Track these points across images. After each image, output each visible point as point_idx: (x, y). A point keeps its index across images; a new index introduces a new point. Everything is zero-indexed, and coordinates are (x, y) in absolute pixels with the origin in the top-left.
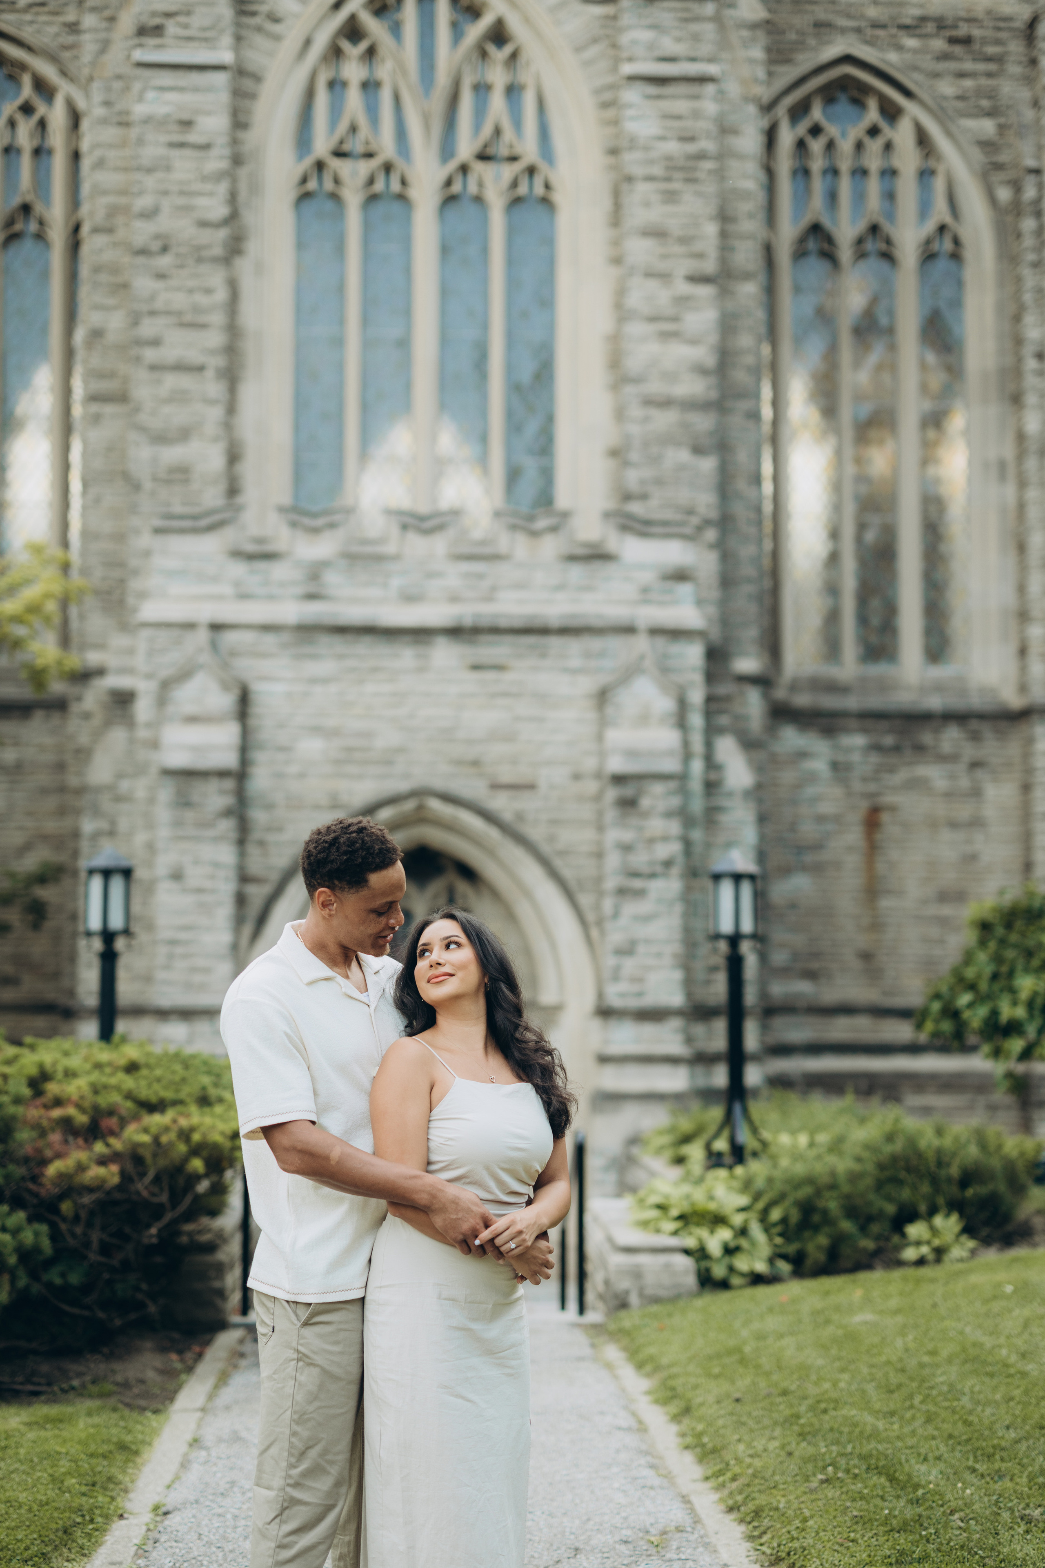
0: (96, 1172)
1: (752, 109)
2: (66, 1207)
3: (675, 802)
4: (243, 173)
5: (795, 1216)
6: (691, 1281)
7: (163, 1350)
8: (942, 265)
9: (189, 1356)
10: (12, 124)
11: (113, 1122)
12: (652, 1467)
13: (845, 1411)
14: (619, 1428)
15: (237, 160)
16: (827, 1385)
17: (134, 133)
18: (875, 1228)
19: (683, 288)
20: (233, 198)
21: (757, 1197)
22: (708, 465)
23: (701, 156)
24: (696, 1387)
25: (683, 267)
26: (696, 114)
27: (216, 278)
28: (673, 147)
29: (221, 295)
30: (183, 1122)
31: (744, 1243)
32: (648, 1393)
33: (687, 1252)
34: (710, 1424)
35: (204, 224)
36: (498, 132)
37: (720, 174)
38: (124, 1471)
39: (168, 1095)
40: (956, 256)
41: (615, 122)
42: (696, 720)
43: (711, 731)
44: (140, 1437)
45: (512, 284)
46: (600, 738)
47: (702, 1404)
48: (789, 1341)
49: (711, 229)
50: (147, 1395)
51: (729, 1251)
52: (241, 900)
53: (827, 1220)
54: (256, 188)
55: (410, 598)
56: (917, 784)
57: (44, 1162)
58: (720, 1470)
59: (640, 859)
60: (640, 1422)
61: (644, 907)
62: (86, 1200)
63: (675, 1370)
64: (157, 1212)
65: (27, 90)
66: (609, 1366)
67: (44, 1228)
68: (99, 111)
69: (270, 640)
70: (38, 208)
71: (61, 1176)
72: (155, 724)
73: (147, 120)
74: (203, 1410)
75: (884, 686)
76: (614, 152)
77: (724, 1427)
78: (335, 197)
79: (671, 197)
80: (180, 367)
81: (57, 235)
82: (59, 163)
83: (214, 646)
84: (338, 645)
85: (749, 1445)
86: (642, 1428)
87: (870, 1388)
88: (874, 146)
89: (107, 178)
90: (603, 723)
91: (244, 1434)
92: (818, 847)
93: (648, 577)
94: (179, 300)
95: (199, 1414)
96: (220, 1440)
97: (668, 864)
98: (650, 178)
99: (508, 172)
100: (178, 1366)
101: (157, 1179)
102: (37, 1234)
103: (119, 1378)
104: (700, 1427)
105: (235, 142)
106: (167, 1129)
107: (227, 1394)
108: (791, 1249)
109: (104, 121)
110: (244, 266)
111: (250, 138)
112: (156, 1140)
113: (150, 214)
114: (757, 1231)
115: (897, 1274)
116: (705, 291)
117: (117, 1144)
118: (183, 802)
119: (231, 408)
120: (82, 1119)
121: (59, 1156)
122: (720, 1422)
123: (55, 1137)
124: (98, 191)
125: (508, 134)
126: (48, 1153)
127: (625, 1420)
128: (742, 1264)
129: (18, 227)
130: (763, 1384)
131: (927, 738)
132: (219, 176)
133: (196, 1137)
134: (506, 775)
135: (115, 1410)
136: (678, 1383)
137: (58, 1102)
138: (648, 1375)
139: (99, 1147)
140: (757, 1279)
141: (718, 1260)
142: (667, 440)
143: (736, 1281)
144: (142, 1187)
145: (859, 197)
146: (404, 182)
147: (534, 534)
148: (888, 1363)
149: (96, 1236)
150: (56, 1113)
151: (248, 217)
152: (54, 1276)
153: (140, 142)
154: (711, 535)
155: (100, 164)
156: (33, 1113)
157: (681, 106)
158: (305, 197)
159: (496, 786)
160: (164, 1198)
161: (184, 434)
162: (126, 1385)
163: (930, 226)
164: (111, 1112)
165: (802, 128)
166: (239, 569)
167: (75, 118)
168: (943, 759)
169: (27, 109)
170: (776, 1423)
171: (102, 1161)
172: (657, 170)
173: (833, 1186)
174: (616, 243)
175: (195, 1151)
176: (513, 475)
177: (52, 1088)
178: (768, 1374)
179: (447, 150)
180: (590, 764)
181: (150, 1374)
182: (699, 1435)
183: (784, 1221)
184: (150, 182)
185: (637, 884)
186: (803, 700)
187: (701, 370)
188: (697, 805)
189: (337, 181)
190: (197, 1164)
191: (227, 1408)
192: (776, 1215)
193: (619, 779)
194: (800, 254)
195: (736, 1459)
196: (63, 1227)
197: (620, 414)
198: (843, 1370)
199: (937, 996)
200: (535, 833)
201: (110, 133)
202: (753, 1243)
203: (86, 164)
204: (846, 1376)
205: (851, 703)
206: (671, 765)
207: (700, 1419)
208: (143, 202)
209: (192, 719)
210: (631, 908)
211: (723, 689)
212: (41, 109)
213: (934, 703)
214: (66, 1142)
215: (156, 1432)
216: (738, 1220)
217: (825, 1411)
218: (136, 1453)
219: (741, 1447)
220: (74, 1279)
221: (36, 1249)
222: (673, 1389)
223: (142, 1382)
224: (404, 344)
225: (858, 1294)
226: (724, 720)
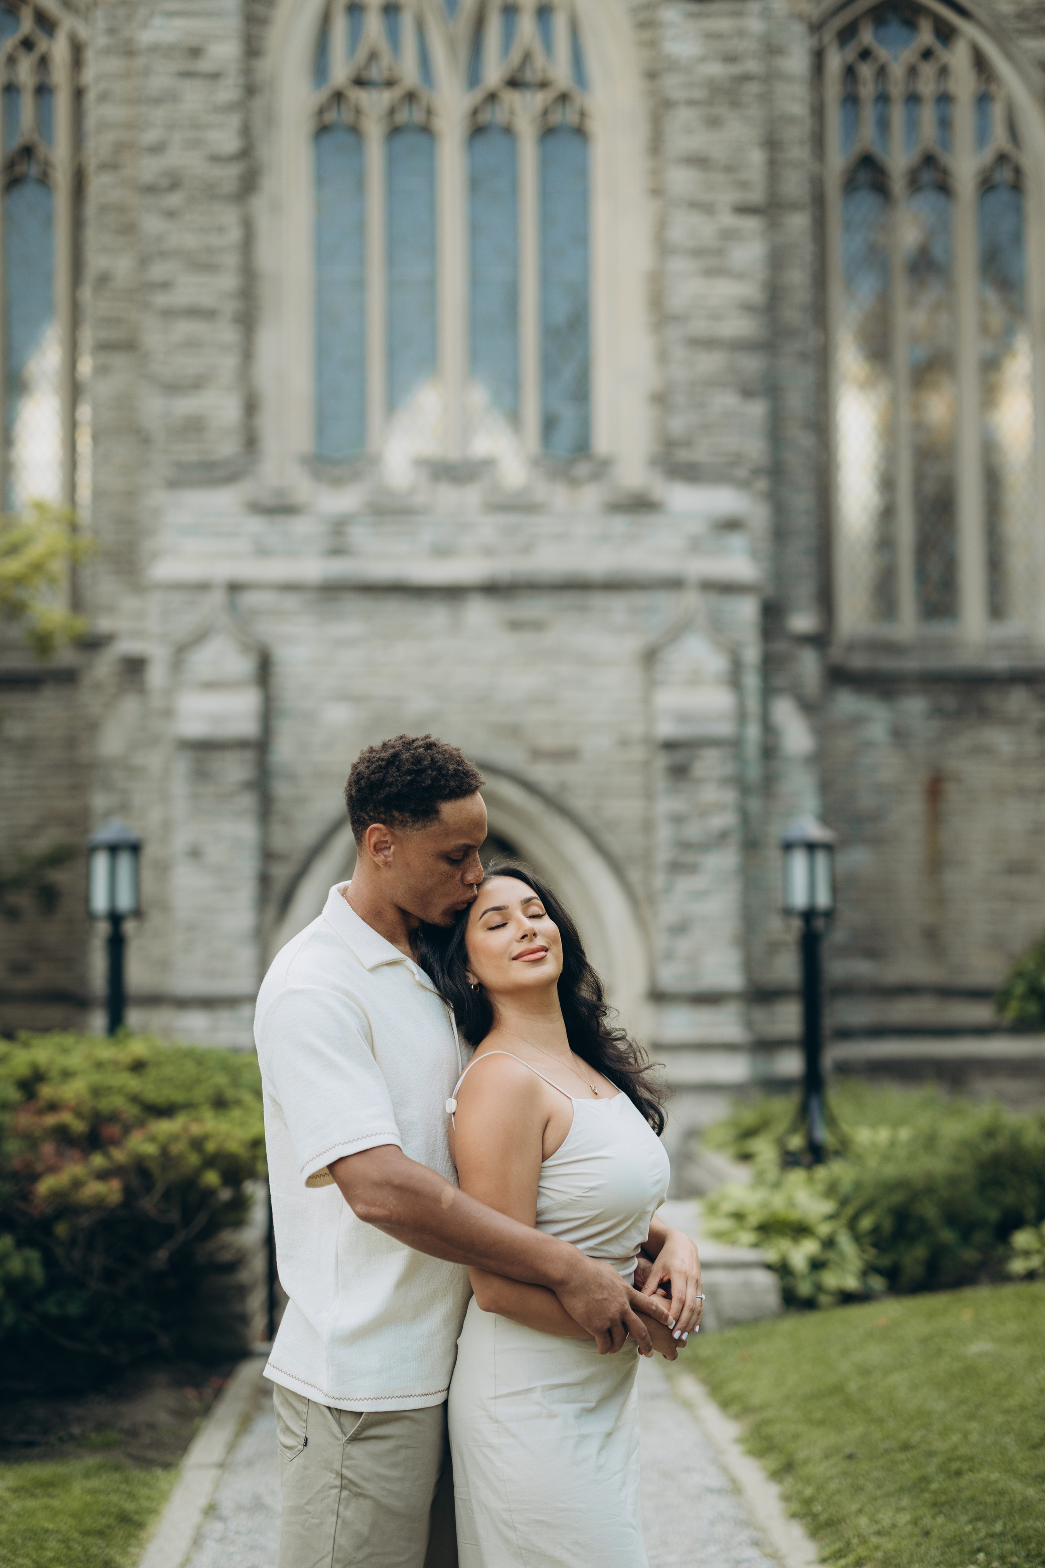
0: (94, 1189)
1: (798, 29)
2: (61, 1230)
3: (729, 769)
4: (258, 103)
5: (888, 1225)
6: (772, 1299)
7: (178, 1384)
8: (1003, 196)
9: (209, 1391)
10: (11, 60)
11: (114, 1130)
12: (756, 1544)
13: (984, 1474)
14: (711, 1490)
15: (251, 90)
16: (955, 1438)
17: (140, 62)
18: (980, 1237)
19: (728, 220)
20: (246, 131)
21: (844, 1203)
22: (757, 410)
23: (746, 78)
24: (796, 1437)
25: (727, 197)
26: (741, 33)
27: (229, 216)
28: (715, 69)
29: (235, 235)
30: (196, 1129)
31: (831, 1255)
32: (739, 1440)
33: (769, 1267)
34: (820, 1488)
35: (216, 159)
36: (527, 57)
37: (766, 98)
38: (125, 1552)
39: (178, 1096)
40: (1017, 187)
41: (652, 44)
42: (752, 681)
43: (768, 692)
44: (145, 1504)
45: (546, 221)
46: (646, 700)
47: (806, 1461)
48: (896, 1378)
49: (756, 157)
50: (157, 1445)
51: (816, 1265)
52: (264, 880)
53: (924, 1228)
54: (270, 120)
55: (442, 551)
56: (982, 751)
57: (35, 1177)
58: (840, 1550)
59: (693, 831)
60: (734, 1481)
61: (697, 882)
62: (85, 1221)
63: (769, 1414)
64: (168, 1232)
65: (27, 25)
66: (687, 1405)
67: (34, 1255)
68: (102, 41)
69: (291, 602)
70: (42, 151)
71: (55, 1194)
72: (170, 691)
73: (154, 48)
74: (222, 1465)
75: (945, 645)
76: (652, 75)
77: (838, 1491)
78: (355, 130)
79: (714, 123)
80: (194, 312)
81: (61, 178)
82: (62, 102)
83: (232, 607)
84: (365, 604)
85: (873, 1520)
86: (735, 1489)
87: (1008, 1441)
88: (928, 70)
89: (112, 112)
90: (651, 684)
91: (268, 1500)
92: (876, 817)
93: (697, 527)
94: (190, 241)
95: (214, 1473)
96: (240, 1508)
97: (723, 836)
98: (691, 103)
99: (538, 100)
100: (195, 1404)
101: (167, 1195)
102: (27, 1262)
103: (126, 1424)
104: (809, 1491)
105: (248, 72)
106: (175, 1138)
107: (249, 1445)
108: (885, 1261)
109: (107, 51)
110: (260, 204)
111: (265, 66)
112: (164, 1151)
113: (158, 149)
114: (845, 1243)
115: (1008, 1290)
116: (751, 224)
117: (119, 1155)
118: (201, 774)
119: (248, 354)
120: (79, 1126)
121: (52, 1169)
122: (833, 1486)
123: (48, 1149)
124: (104, 126)
125: (539, 60)
126: (39, 1167)
127: (715, 1480)
128: (831, 1280)
129: (20, 169)
130: (877, 1435)
131: (991, 699)
132: (230, 108)
133: (211, 1147)
134: (547, 741)
135: (117, 1468)
136: (774, 1430)
137: (53, 1107)
138: (737, 1417)
139: (98, 1160)
140: (847, 1298)
141: (803, 1277)
142: (713, 383)
143: (824, 1299)
144: (149, 1205)
145: (912, 125)
146: (429, 112)
147: (574, 482)
148: (1022, 1408)
149: (98, 1261)
150: (50, 1120)
151: (263, 152)
152: (51, 1307)
153: (147, 72)
154: (762, 484)
155: (104, 97)
156: (24, 1120)
157: (724, 24)
158: (322, 130)
159: (537, 754)
160: (174, 1216)
161: (197, 384)
162: (133, 1433)
163: (988, 156)
164: (113, 1117)
165: (851, 53)
166: (256, 525)
167: (77, 50)
168: (1008, 722)
169: (27, 44)
170: (902, 1490)
171: (103, 1175)
172: (698, 94)
173: (930, 1190)
174: (656, 173)
175: (210, 1162)
176: (549, 424)
177: (46, 1091)
178: (880, 1421)
179: (474, 77)
180: (637, 729)
181: (163, 1418)
182: (808, 1502)
183: (876, 1230)
184: (159, 114)
185: (689, 858)
186: (859, 662)
187: (747, 308)
188: (754, 772)
189: (358, 112)
190: (212, 1178)
191: (249, 1463)
192: (866, 1223)
193: (670, 746)
194: (850, 186)
195: (859, 1536)
196: (59, 1252)
197: (662, 357)
198: (971, 1417)
199: (1019, 974)
200: (580, 804)
201: (114, 64)
202: (842, 1255)
203: (91, 97)
204: (974, 1425)
205: (911, 664)
206: (724, 729)
207: (808, 1481)
208: (150, 136)
209: (211, 686)
210: (685, 884)
211: (780, 646)
212: (43, 45)
213: (999, 663)
214: (59, 1154)
215: (165, 1496)
216: (824, 1229)
217: (959, 1473)
218: (140, 1526)
219: (863, 1521)
220: (74, 1309)
221: (26, 1279)
222: (768, 1438)
223: (152, 1426)
224: (431, 284)
225: (967, 1316)
226: (780, 681)
